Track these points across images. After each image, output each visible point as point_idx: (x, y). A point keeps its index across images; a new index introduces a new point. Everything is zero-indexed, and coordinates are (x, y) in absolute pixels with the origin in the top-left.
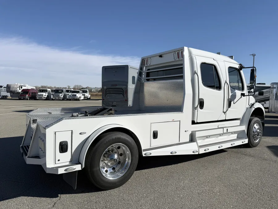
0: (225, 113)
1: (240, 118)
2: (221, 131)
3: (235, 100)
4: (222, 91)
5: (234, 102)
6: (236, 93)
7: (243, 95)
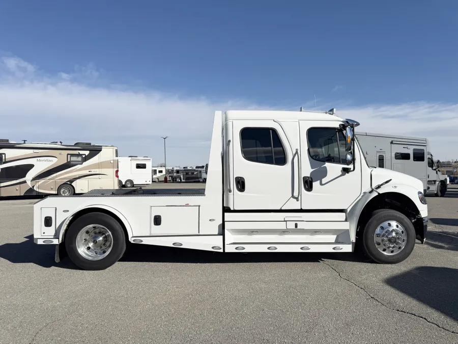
0: (297, 199)
1: (347, 210)
2: (282, 226)
3: (324, 180)
4: (288, 166)
5: (323, 183)
6: (325, 167)
7: (346, 171)
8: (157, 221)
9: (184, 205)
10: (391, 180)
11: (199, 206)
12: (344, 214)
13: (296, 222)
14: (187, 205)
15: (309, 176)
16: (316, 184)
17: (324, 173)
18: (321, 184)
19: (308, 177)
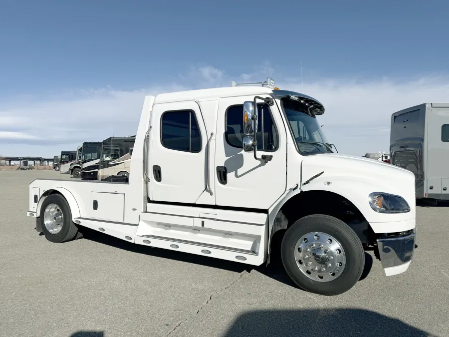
0: (211, 193)
1: (268, 210)
3: (240, 171)
4: (202, 153)
5: (239, 174)
6: (242, 155)
7: (265, 159)
8: (95, 205)
9: (113, 192)
10: (323, 173)
11: (124, 194)
12: (265, 216)
13: (203, 220)
14: (116, 193)
15: (223, 165)
16: (230, 176)
17: (239, 162)
18: (237, 176)
19: (222, 167)
